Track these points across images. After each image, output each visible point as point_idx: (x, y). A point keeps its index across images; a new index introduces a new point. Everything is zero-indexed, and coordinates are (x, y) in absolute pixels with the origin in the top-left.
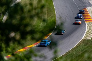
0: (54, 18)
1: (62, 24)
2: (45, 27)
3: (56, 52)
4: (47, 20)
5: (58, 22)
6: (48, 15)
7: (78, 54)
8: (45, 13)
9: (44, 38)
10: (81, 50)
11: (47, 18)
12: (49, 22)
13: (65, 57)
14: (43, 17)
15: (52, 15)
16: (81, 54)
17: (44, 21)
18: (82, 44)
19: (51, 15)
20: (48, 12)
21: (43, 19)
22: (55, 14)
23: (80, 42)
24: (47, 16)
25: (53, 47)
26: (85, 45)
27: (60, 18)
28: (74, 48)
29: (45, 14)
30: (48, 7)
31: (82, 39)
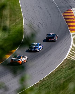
0: (20, 26)
1: (33, 35)
2: (6, 40)
3: (23, 80)
4: (10, 28)
5: (27, 31)
6: (10, 20)
7: (58, 83)
8: (7, 18)
9: (5, 58)
10: (63, 77)
11: (10, 25)
12: (12, 31)
13: (37, 88)
14: (2, 24)
15: (17, 21)
16: (64, 83)
17: (5, 29)
18: (64, 67)
19: (15, 21)
20: (10, 16)
21: (3, 27)
22: (22, 19)
23: (61, 64)
24: (10, 23)
25: (18, 72)
26: (70, 69)
27: (30, 26)
28: (52, 74)
29: (7, 20)
30: (11, 8)
31: (65, 58)
